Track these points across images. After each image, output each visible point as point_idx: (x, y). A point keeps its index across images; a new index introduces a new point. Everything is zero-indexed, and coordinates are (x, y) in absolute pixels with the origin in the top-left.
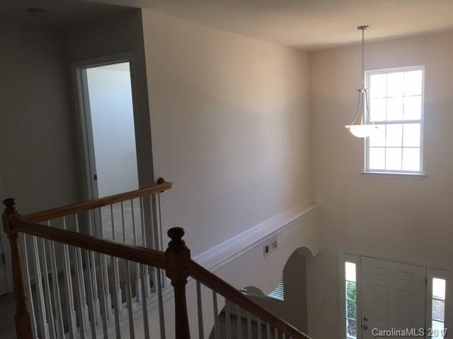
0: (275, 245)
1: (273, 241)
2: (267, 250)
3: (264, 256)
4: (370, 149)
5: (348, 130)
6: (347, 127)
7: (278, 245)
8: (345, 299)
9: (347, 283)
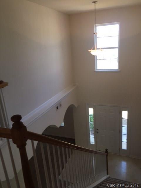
0: (61, 105)
1: (60, 104)
2: (57, 108)
3: (56, 111)
4: (98, 60)
5: (89, 52)
6: (89, 51)
7: (62, 105)
8: (89, 123)
9: (90, 116)
